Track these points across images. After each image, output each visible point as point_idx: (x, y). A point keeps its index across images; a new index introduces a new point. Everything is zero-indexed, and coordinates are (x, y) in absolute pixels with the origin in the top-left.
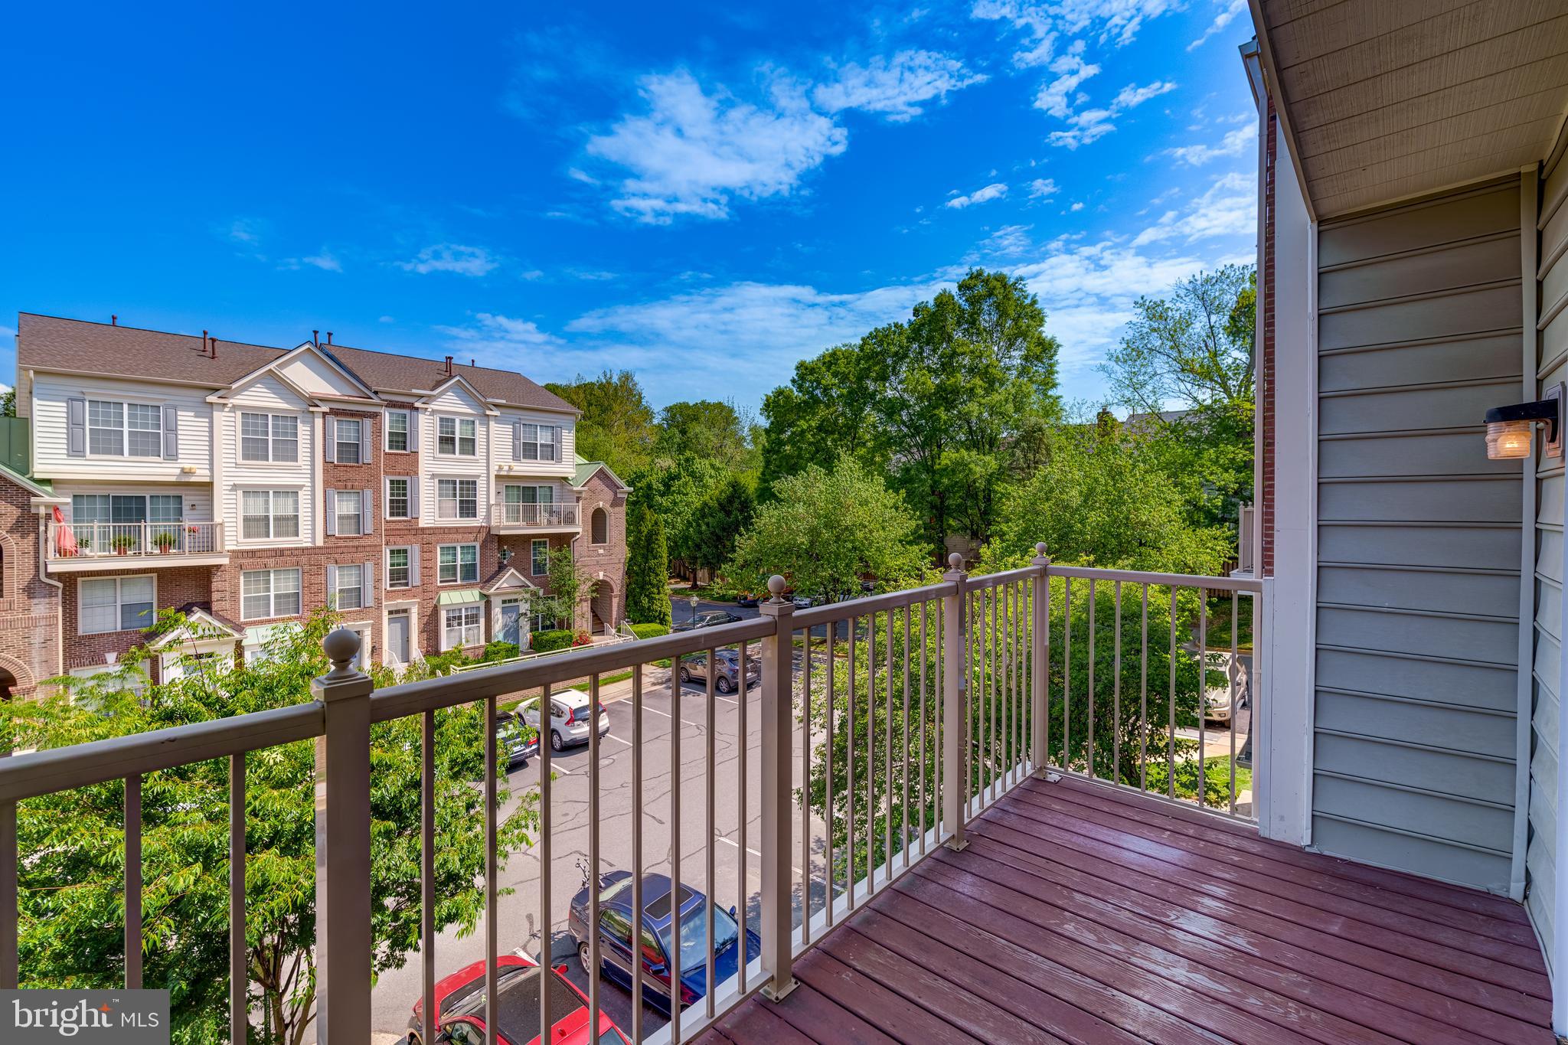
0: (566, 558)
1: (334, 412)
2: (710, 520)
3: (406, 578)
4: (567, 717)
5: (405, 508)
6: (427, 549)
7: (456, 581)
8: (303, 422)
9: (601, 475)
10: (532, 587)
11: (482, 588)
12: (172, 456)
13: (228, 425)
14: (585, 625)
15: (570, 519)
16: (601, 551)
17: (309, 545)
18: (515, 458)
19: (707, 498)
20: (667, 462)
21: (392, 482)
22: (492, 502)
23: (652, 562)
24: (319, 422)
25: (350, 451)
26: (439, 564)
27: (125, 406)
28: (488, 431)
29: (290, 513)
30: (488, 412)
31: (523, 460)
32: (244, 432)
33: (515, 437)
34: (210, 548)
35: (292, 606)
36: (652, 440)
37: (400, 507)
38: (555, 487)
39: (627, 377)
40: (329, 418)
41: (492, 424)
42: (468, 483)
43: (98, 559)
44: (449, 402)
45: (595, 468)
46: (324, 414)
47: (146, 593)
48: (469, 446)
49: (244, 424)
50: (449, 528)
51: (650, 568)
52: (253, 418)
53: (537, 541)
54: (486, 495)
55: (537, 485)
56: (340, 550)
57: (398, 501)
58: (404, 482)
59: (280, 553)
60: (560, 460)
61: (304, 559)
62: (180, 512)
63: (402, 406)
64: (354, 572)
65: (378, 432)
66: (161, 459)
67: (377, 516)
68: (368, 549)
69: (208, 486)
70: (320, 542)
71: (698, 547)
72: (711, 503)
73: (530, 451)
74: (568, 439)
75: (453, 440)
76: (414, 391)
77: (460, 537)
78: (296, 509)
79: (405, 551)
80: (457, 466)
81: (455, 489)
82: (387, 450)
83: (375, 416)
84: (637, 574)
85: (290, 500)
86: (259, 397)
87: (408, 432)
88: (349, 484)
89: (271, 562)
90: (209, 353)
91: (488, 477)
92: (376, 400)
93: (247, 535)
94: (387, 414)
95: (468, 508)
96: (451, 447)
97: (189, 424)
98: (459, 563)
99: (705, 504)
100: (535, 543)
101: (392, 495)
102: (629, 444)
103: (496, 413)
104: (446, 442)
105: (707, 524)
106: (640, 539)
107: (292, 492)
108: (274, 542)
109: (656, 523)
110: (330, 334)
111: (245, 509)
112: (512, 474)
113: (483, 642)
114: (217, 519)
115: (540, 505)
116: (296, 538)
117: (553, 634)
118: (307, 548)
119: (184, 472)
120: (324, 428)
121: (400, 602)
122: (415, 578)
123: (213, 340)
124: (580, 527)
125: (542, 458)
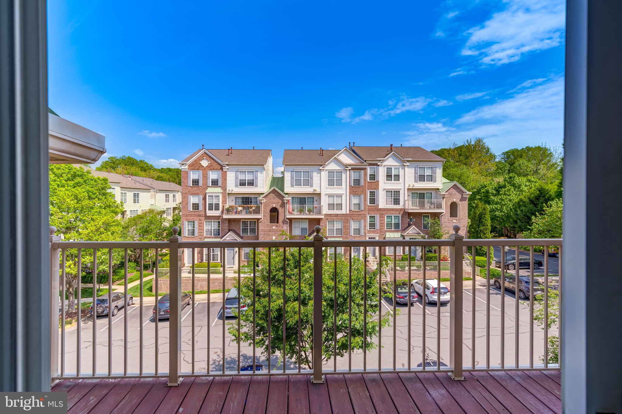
0: (437, 223)
1: (353, 169)
2: (523, 208)
3: (374, 226)
4: (431, 290)
5: (374, 201)
6: (382, 216)
7: (392, 229)
8: (344, 173)
9: (455, 187)
10: (422, 234)
11: (402, 233)
12: (312, 186)
13: (324, 175)
14: (446, 253)
15: (439, 206)
16: (455, 221)
17: (345, 213)
18: (416, 181)
19: (522, 197)
20: (500, 179)
21: (370, 192)
22: (406, 199)
23: (482, 228)
24: (348, 172)
25: (357, 182)
26: (386, 222)
27: (302, 172)
28: (405, 171)
29: (340, 202)
30: (405, 164)
31: (419, 182)
32: (329, 177)
33: (415, 173)
34: (320, 213)
35: (340, 233)
36: (494, 168)
37: (373, 201)
38: (433, 193)
39: (479, 141)
40: (352, 171)
41: (406, 168)
42: (397, 192)
43: (296, 215)
44: (390, 162)
45: (452, 184)
46: (350, 170)
47: (306, 225)
48: (397, 177)
49: (329, 175)
50: (390, 209)
51: (481, 231)
52: (331, 172)
53: (426, 215)
54: (404, 197)
55: (425, 192)
56: (354, 215)
57: (372, 199)
58: (374, 192)
59: (337, 215)
60: (435, 181)
61: (343, 218)
62: (313, 202)
63: (374, 165)
64: (358, 223)
65: (365, 175)
66: (309, 187)
67: (365, 204)
68: (362, 215)
69: (319, 194)
70: (348, 212)
71: (516, 222)
72: (524, 199)
73: (422, 178)
74: (439, 172)
75: (391, 175)
76: (378, 159)
77: (393, 212)
78: (342, 201)
79: (374, 217)
80: (393, 185)
81: (392, 194)
82: (369, 181)
83: (365, 169)
84: (473, 233)
85: (340, 198)
86: (332, 166)
87: (376, 174)
88: (357, 193)
89: (335, 218)
90: (321, 154)
91: (404, 189)
92: (365, 164)
93: (329, 209)
94: (369, 168)
95: (397, 201)
96: (390, 178)
97: (315, 175)
98: (393, 222)
99: (521, 200)
100: (424, 216)
101: (370, 196)
102: (480, 172)
103: (408, 164)
104: (389, 177)
105: (522, 211)
106: (475, 216)
107: (340, 196)
108: (336, 212)
109: (484, 209)
110: (354, 143)
111: (328, 201)
112: (414, 188)
113: (402, 254)
114: (322, 205)
115: (426, 200)
116: (341, 211)
117: (430, 255)
118: (344, 214)
119: (315, 190)
120: (350, 175)
121: (372, 235)
122: (378, 226)
123: (322, 150)
124: (445, 210)
125: (427, 181)
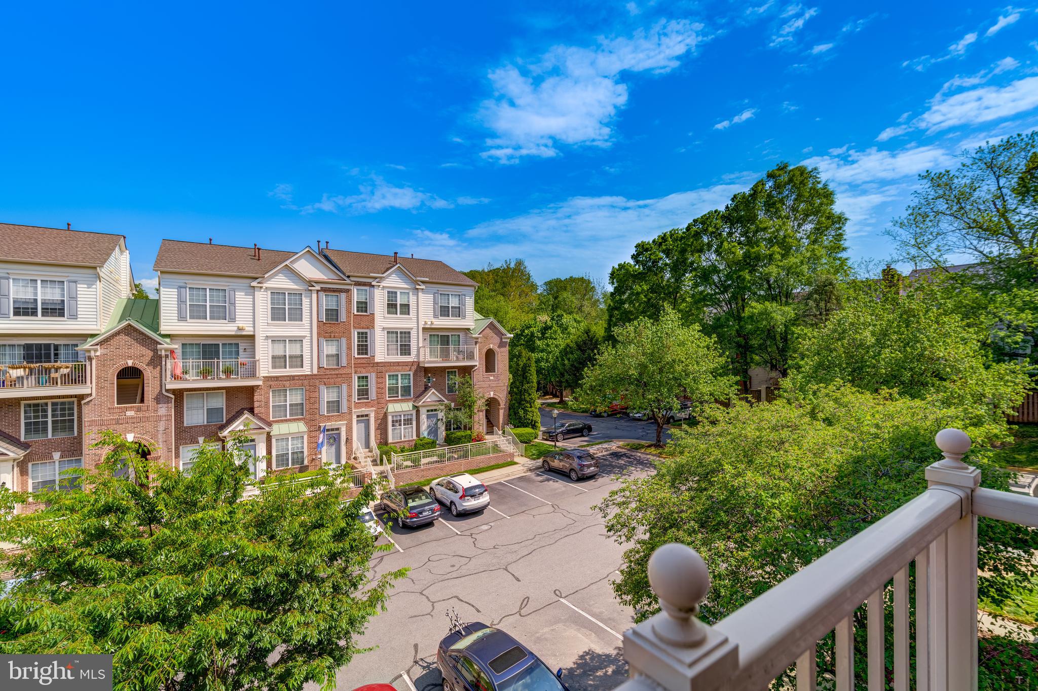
0: (468, 382)
1: (324, 290)
2: (571, 356)
3: (367, 394)
4: (461, 494)
5: (367, 349)
6: (380, 376)
7: (398, 397)
8: (305, 297)
9: (491, 326)
10: (446, 402)
11: (414, 402)
12: (233, 320)
13: (263, 299)
14: (481, 428)
15: (471, 356)
16: (492, 378)
17: (309, 373)
18: (435, 316)
19: (568, 341)
20: (544, 318)
21: (359, 333)
22: (421, 345)
23: (526, 386)
24: (314, 296)
25: (333, 314)
26: (387, 386)
27: (208, 290)
28: (418, 299)
29: (299, 353)
30: (418, 287)
31: (440, 318)
32: (272, 303)
33: (435, 303)
34: (253, 374)
35: (299, 411)
36: (535, 303)
37: (363, 348)
38: (462, 335)
39: (519, 263)
40: (321, 294)
41: (420, 294)
42: (405, 333)
43: (193, 381)
44: (393, 281)
45: (488, 322)
46: (318, 291)
47: (220, 402)
48: (406, 309)
49: (272, 299)
50: (394, 363)
51: (525, 390)
52: (277, 294)
53: (450, 371)
54: (417, 341)
55: (450, 334)
56: (327, 377)
57: (362, 345)
58: (366, 333)
59: (292, 378)
60: (464, 317)
61: (306, 382)
62: (237, 353)
63: (364, 284)
64: (336, 390)
65: (349, 301)
66: (226, 321)
67: (349, 355)
68: (343, 376)
69: (252, 337)
70: (315, 372)
71: (562, 375)
72: (572, 345)
73: (445, 311)
74: (470, 302)
75: (396, 305)
76: (371, 275)
77: (400, 368)
78: (302, 351)
79: (367, 377)
80: (399, 322)
81: (397, 337)
82: (356, 313)
83: (348, 291)
84: (516, 394)
85: (298, 345)
86: (280, 282)
87: (368, 301)
88: (332, 335)
89: (287, 384)
90: (257, 258)
91: (418, 329)
92: (348, 281)
93: (274, 367)
94: (355, 290)
95: (405, 349)
96: (394, 310)
97: (242, 300)
98: (400, 385)
99: (568, 345)
100: (448, 372)
101: (358, 341)
102: (521, 307)
103: (423, 287)
104: (392, 307)
105: (569, 360)
106: (518, 370)
107: (299, 340)
108: (289, 371)
109: (529, 359)
110: (327, 242)
111: (273, 351)
112: (433, 326)
113: (415, 437)
114: (257, 358)
115: (451, 347)
116: (301, 369)
117: (459, 434)
118: (308, 375)
119: (239, 329)
120: (318, 300)
121: (364, 410)
122: (373, 394)
123: (259, 249)
124: (478, 362)
125: (452, 316)
